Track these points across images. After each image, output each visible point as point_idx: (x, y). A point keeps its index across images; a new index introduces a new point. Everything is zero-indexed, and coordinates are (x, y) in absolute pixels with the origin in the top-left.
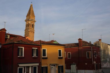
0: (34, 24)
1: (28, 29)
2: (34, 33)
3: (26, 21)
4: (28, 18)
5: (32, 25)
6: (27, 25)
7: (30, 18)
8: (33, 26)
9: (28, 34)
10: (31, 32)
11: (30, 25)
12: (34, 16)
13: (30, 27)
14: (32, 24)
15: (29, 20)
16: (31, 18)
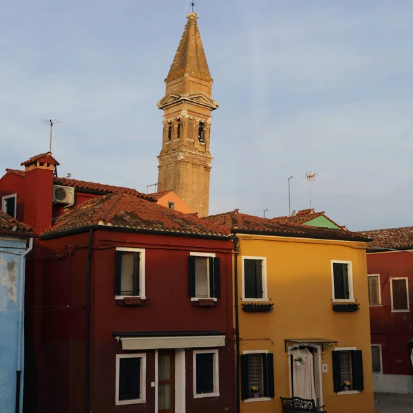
0: (209, 121)
1: (177, 149)
2: (207, 169)
3: (164, 106)
4: (175, 88)
5: (196, 127)
6: (173, 130)
7: (184, 91)
8: (201, 130)
9: (178, 175)
10: (189, 166)
11: (185, 130)
12: (205, 76)
13: (186, 139)
14: (198, 120)
15: (178, 101)
16: (192, 91)
